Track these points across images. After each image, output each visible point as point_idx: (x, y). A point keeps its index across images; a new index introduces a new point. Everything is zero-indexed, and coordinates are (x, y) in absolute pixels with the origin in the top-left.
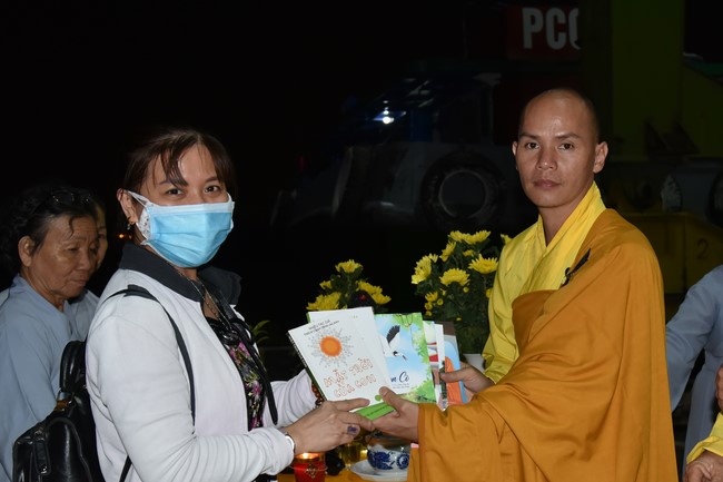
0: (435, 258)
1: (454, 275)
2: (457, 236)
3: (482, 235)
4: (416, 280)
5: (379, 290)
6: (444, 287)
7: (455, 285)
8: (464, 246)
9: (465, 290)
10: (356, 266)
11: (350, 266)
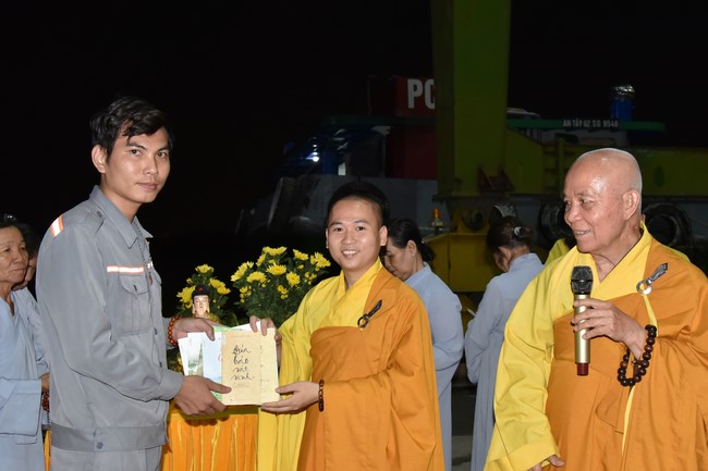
0: (251, 265)
1: (258, 276)
2: (267, 249)
3: (282, 249)
4: (234, 278)
5: (223, 284)
6: (250, 284)
7: (256, 282)
8: (269, 257)
9: (264, 286)
10: (209, 268)
11: (204, 268)
